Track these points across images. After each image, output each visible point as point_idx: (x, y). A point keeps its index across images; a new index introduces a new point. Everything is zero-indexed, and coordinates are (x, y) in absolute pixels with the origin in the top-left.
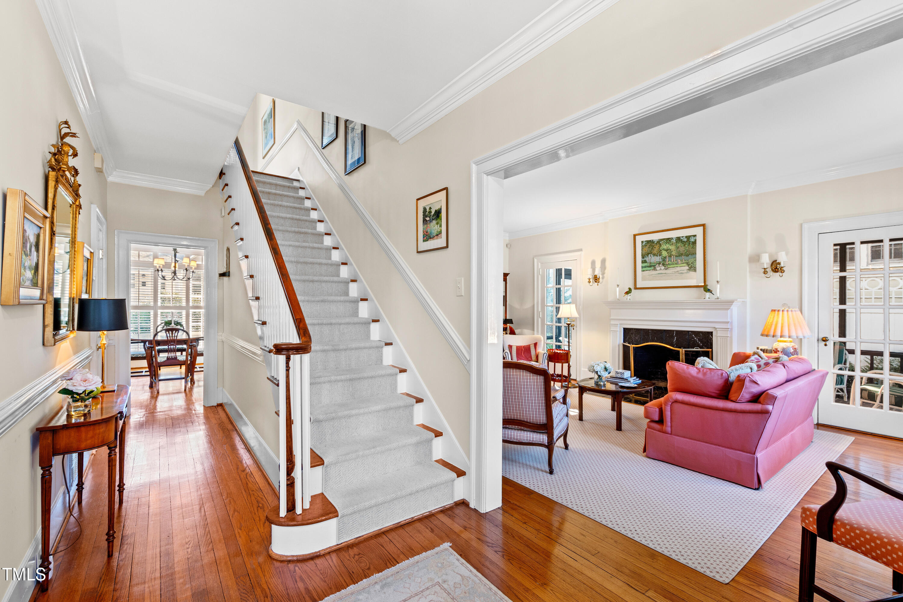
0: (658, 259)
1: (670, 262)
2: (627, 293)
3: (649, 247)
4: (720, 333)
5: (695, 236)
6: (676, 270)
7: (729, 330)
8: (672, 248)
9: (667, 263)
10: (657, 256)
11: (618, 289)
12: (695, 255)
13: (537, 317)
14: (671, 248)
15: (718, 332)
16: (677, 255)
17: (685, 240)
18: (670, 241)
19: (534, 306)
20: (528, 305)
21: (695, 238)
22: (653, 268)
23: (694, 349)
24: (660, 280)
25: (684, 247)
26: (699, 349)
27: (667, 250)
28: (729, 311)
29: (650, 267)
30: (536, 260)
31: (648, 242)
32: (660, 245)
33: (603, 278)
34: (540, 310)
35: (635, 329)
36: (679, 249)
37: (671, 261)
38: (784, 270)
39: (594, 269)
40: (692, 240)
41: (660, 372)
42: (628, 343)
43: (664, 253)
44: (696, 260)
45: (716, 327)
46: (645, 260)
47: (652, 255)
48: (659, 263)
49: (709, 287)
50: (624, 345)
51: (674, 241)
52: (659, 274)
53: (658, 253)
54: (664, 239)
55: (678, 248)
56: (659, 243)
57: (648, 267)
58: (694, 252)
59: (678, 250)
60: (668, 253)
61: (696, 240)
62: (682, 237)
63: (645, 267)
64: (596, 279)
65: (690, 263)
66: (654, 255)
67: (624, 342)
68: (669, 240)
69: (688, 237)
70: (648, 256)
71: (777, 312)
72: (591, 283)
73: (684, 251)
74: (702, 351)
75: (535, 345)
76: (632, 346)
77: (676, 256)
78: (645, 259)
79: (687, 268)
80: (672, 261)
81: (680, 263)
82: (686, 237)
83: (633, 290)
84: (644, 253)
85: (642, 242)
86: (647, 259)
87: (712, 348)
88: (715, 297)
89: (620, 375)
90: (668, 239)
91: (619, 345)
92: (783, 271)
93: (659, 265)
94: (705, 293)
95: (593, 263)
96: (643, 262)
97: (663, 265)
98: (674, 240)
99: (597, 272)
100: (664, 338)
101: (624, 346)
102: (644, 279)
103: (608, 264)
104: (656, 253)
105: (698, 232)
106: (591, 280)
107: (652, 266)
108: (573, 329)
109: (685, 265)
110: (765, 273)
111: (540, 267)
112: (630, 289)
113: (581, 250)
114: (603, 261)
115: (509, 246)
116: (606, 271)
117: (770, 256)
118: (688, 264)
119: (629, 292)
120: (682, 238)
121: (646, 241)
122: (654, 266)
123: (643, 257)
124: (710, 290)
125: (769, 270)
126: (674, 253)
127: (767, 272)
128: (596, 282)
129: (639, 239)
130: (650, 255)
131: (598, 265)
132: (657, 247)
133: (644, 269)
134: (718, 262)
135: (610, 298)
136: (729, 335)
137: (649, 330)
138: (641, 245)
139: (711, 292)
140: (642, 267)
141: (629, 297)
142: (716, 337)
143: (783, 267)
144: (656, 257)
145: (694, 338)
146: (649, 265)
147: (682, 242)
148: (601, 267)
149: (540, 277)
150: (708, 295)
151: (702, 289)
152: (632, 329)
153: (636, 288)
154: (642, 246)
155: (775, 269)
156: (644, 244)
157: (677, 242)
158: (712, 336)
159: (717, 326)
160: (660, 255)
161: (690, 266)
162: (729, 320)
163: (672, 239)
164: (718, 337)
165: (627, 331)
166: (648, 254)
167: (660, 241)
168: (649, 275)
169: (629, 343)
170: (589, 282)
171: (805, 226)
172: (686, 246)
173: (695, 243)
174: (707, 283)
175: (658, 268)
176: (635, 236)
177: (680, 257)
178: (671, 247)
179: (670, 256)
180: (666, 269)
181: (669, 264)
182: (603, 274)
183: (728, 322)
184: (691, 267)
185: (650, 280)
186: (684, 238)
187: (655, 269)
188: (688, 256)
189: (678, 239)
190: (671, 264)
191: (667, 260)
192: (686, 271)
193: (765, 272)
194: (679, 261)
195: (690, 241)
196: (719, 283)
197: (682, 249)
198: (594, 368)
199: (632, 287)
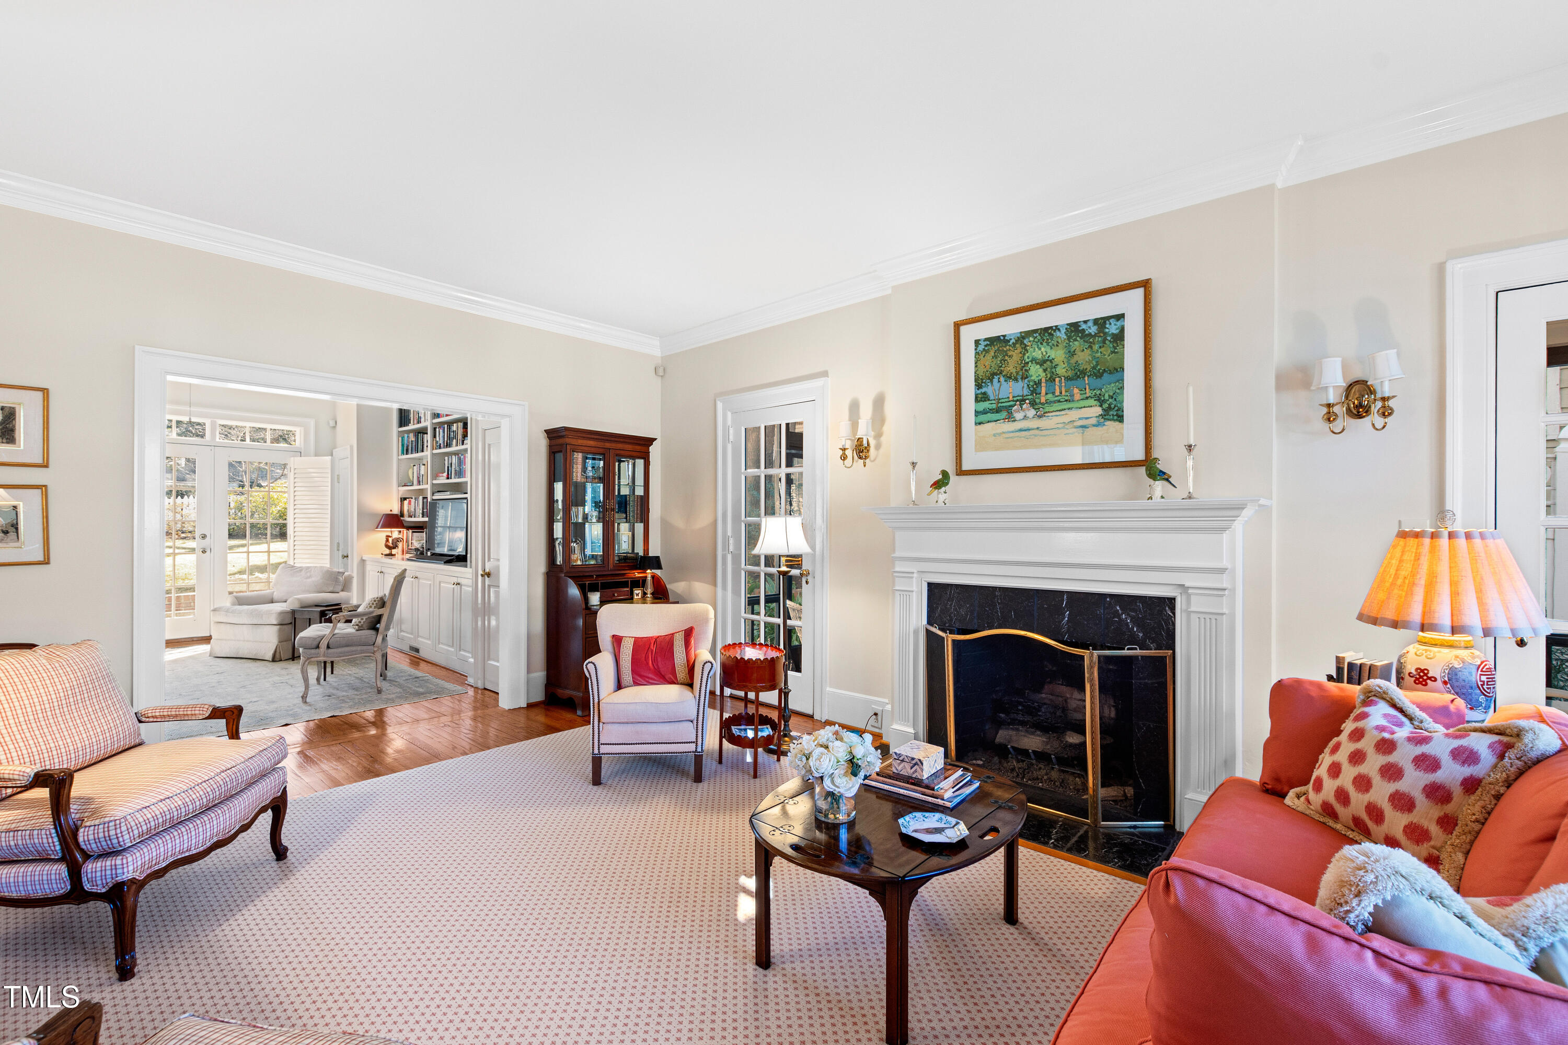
0: (1016, 388)
1: (1050, 396)
2: (937, 485)
3: (995, 357)
4: (1198, 604)
5: (1120, 317)
6: (1066, 419)
7: (1226, 592)
8: (1058, 355)
9: (1043, 400)
10: (1016, 380)
11: (913, 477)
12: (1119, 374)
13: (724, 549)
14: (1053, 356)
15: (1193, 597)
16: (1070, 374)
17: (1093, 330)
18: (1051, 334)
19: (715, 521)
20: (702, 521)
21: (1119, 323)
22: (1004, 414)
23: (1125, 652)
24: (1025, 447)
25: (1088, 352)
26: (1138, 652)
27: (1042, 363)
28: (1225, 536)
29: (998, 411)
30: (720, 405)
31: (992, 341)
32: (1025, 348)
33: (878, 447)
34: (729, 533)
35: (957, 586)
36: (1076, 358)
37: (1053, 393)
38: (1391, 409)
39: (854, 425)
40: (1113, 328)
41: (1020, 703)
42: (940, 629)
43: (1036, 372)
44: (1122, 388)
45: (1187, 584)
46: (985, 393)
47: (1002, 379)
48: (1023, 401)
49: (1161, 466)
50: (927, 631)
51: (1062, 335)
52: (1021, 430)
53: (1017, 373)
54: (1035, 331)
55: (1072, 354)
56: (1022, 343)
57: (991, 411)
58: (1117, 365)
59: (1073, 361)
60: (1045, 370)
61: (1122, 330)
62: (1085, 322)
63: (985, 412)
64: (861, 450)
65: (1107, 397)
66: (1009, 377)
67: (930, 622)
68: (1047, 333)
69: (1101, 323)
70: (992, 382)
71: (1427, 541)
72: (849, 461)
73: (1090, 362)
74: (1144, 658)
75: (688, 634)
76: (949, 639)
77: (1068, 379)
78: (983, 390)
79: (1098, 411)
80: (1057, 393)
81: (1077, 396)
82: (1096, 321)
83: (953, 478)
84: (981, 373)
85: (977, 342)
86: (989, 390)
87: (1172, 647)
88: (1180, 493)
89: (908, 766)
90: (1046, 330)
91: (916, 632)
92: (1386, 412)
93: (1021, 405)
94: (1151, 481)
95: (854, 408)
96: (977, 400)
97: (1033, 404)
98: (1063, 331)
99: (864, 431)
100: (1036, 614)
101: (929, 633)
102: (981, 446)
103: (891, 409)
104: (1014, 371)
105: (1131, 302)
106: (849, 453)
107: (1004, 410)
108: (807, 583)
109: (1092, 402)
110: (1329, 420)
111: (729, 423)
112: (945, 474)
113: (825, 374)
114: (879, 403)
115: (661, 372)
116: (886, 428)
117: (1345, 367)
118: (1101, 402)
119: (941, 483)
120: (1084, 326)
121: (986, 340)
122: (1008, 409)
123: (979, 386)
124: (1164, 473)
125: (1339, 410)
126: (1061, 370)
127: (1336, 415)
128: (860, 458)
129: (969, 335)
130: (996, 378)
131: (866, 412)
132: (1016, 355)
133: (982, 418)
134: (1191, 389)
135: (896, 500)
136: (1225, 610)
137: (994, 589)
138: (973, 352)
139: (1167, 480)
140: (977, 413)
141: (941, 496)
142: (1184, 615)
143: (1388, 399)
144: (1011, 383)
145: (1119, 616)
146: (994, 406)
147: (1084, 335)
148: (873, 419)
149: (729, 447)
150: (1159, 487)
151: (1143, 470)
152: (951, 585)
153: (960, 472)
154: (977, 353)
155: (1356, 407)
156: (981, 348)
157: (1069, 338)
158: (1173, 609)
159: (1189, 580)
160: (1023, 378)
161: (1105, 406)
162: (1225, 563)
163: (1057, 328)
164: (1193, 616)
165: (936, 592)
166: (993, 374)
167: (1024, 338)
168: (994, 435)
169: (943, 630)
170: (844, 457)
171: (1457, 269)
172: (1096, 347)
173: (1119, 337)
174: (1155, 454)
175: (1019, 416)
176: (957, 326)
177: (1079, 381)
178: (1052, 354)
179: (1051, 380)
180: (1040, 417)
181: (1048, 402)
182: (878, 436)
183: (1222, 571)
184: (1110, 408)
185: (997, 449)
186: (1090, 324)
187: (1010, 418)
188: (1099, 375)
189: (1074, 328)
190: (1055, 402)
191: (1043, 391)
192: (1094, 421)
193: (1330, 418)
194: (1076, 391)
195: (1105, 334)
196: (1194, 452)
197: (1084, 357)
198: (812, 762)
199: (951, 470)
